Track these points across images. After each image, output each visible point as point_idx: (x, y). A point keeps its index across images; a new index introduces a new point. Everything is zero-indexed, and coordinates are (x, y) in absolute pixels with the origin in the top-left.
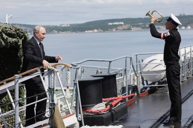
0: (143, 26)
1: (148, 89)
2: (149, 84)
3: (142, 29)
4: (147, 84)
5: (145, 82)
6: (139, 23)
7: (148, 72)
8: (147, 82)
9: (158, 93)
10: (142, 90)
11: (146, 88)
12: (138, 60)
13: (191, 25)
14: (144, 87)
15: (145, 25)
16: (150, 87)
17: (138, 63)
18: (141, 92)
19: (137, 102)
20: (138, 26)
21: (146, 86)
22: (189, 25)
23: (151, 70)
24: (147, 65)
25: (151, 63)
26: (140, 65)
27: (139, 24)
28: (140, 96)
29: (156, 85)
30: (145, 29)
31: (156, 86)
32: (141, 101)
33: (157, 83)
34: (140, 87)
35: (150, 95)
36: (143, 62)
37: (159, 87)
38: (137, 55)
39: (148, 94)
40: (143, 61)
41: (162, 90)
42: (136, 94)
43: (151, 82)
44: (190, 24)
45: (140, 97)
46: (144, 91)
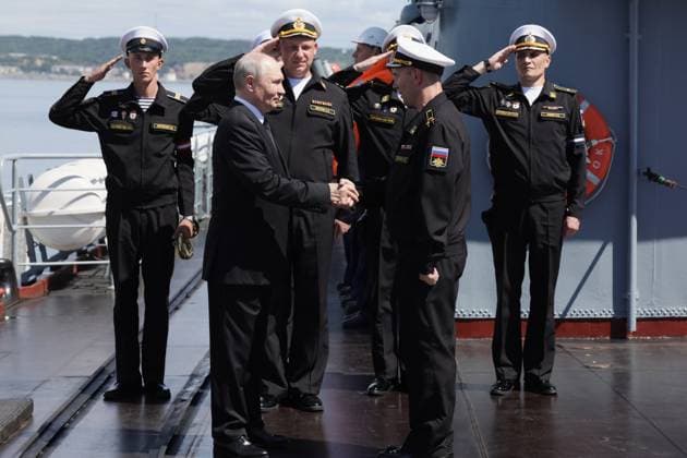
0: (25, 62)
1: (47, 273)
2: (49, 258)
3: (21, 73)
4: (44, 258)
5: (37, 250)
6: (12, 51)
7: (50, 217)
8: (42, 248)
9: (77, 287)
10: (25, 275)
11: (38, 271)
12: (18, 175)
13: (176, 71)
14: (32, 267)
15: (32, 60)
16: (53, 268)
17: (17, 189)
18: (23, 285)
19: (11, 318)
20: (10, 62)
21: (39, 262)
22: (171, 70)
23: (58, 212)
24: (45, 193)
25: (60, 187)
26: (22, 193)
27: (13, 55)
28: (22, 295)
29: (72, 261)
30: (33, 73)
31: (72, 266)
32: (23, 313)
33: (75, 254)
34: (23, 265)
35: (54, 294)
36: (33, 185)
37: (81, 268)
38: (14, 161)
39: (47, 290)
40: (31, 181)
41: (90, 277)
42: (8, 290)
43: (56, 252)
44: (177, 66)
45: (21, 301)
46: (34, 281)
